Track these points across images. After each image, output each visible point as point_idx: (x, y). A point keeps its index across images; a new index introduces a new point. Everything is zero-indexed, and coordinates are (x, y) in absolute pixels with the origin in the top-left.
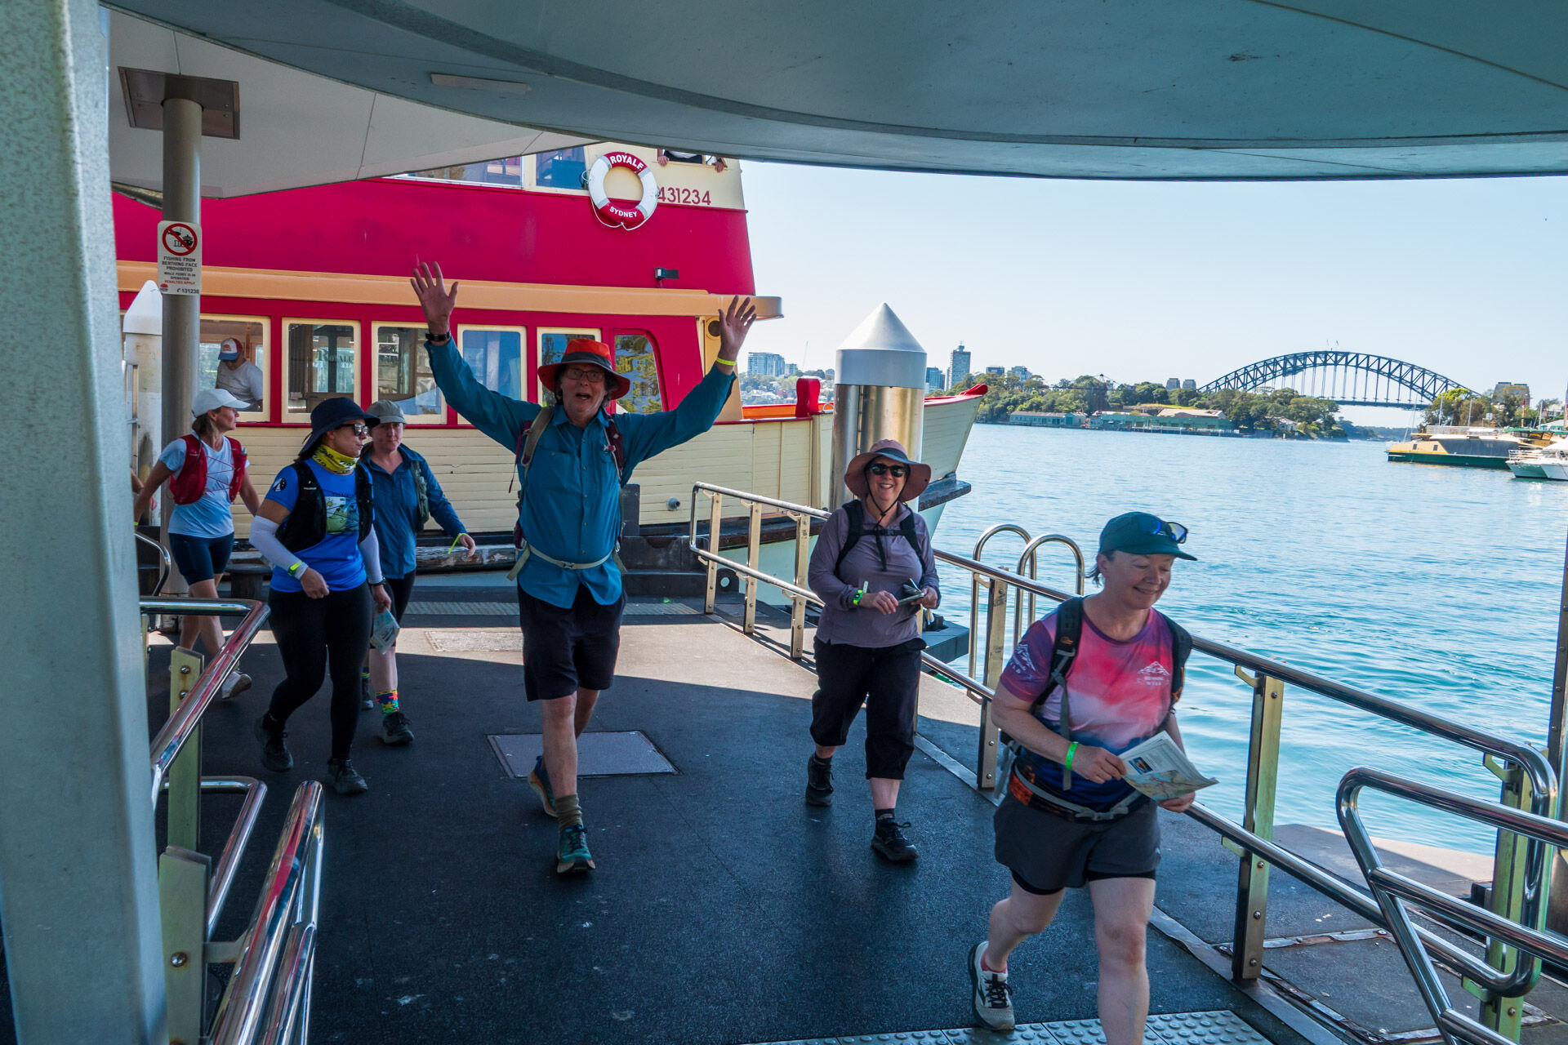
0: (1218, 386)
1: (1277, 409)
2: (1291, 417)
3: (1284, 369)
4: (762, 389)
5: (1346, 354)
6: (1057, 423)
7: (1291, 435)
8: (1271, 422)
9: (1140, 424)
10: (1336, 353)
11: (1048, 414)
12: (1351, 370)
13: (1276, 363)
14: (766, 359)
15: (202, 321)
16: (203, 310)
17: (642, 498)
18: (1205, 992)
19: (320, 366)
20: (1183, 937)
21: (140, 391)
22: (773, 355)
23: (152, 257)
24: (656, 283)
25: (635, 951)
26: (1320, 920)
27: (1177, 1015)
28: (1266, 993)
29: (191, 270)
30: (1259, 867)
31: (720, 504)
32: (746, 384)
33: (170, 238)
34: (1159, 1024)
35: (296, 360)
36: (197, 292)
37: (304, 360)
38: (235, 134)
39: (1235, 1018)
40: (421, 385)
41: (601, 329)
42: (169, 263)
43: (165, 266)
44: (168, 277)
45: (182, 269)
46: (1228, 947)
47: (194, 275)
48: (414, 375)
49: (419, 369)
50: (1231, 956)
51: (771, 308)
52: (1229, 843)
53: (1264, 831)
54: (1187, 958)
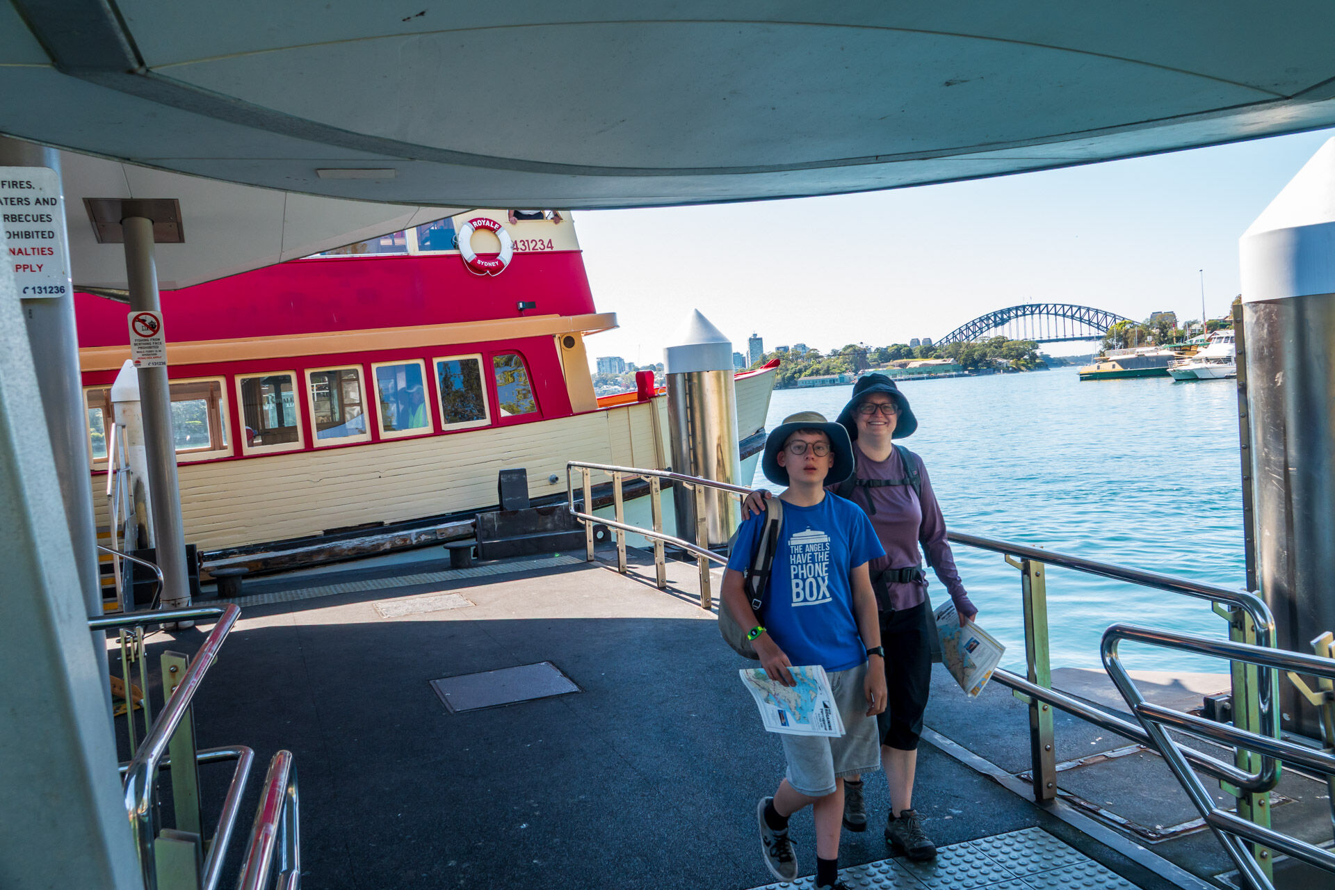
0: (948, 340)
1: (994, 352)
2: (1005, 357)
3: (995, 322)
4: (610, 384)
5: (1038, 306)
6: (826, 383)
7: (1007, 370)
8: (991, 362)
10: (1032, 306)
11: (826, 377)
12: (1044, 317)
13: (988, 318)
14: (610, 361)
15: (170, 385)
16: (171, 378)
17: (529, 478)
18: (1017, 814)
19: (270, 408)
20: (991, 772)
21: (129, 446)
22: (615, 358)
23: (125, 341)
24: (520, 313)
25: (564, 842)
26: (1094, 743)
27: (998, 836)
28: (1062, 807)
29: (158, 347)
30: (1044, 710)
31: (589, 476)
32: (598, 382)
33: (139, 325)
34: (985, 845)
35: (250, 405)
36: (164, 363)
37: (256, 405)
38: (181, 239)
39: (1043, 833)
40: (350, 413)
41: (482, 353)
42: (140, 344)
43: (137, 347)
44: (140, 355)
45: (150, 347)
46: (1028, 775)
47: (160, 351)
48: (342, 406)
49: (346, 401)
50: (1030, 782)
51: (609, 322)
52: (1018, 694)
53: (1044, 680)
54: (998, 788)
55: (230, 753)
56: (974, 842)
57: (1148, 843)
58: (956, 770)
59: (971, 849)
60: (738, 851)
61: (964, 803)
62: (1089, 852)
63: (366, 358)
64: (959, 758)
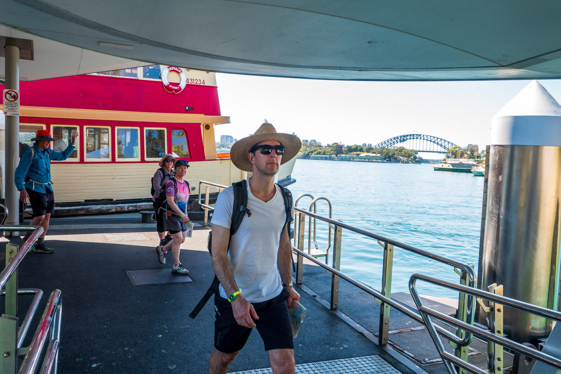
0: (379, 146)
1: (398, 154)
2: (403, 156)
3: (400, 140)
4: (225, 148)
5: (420, 135)
6: (326, 159)
7: (403, 162)
8: (396, 158)
9: (354, 159)
10: (417, 135)
11: (323, 156)
12: (422, 140)
13: (398, 138)
14: (227, 137)
15: (20, 125)
16: (21, 122)
18: (370, 349)
20: (363, 331)
22: (229, 136)
24: (186, 112)
25: (177, 344)
26: (408, 324)
27: (361, 357)
28: (389, 348)
29: (16, 107)
30: (387, 307)
31: (209, 188)
32: (220, 146)
33: (8, 96)
34: (355, 361)
36: (18, 115)
38: (32, 59)
39: (379, 358)
40: (102, 147)
41: (167, 128)
42: (7, 104)
43: (6, 105)
44: (7, 109)
45: (12, 107)
46: (378, 334)
47: (17, 109)
48: (100, 144)
49: (102, 142)
50: (378, 337)
51: (226, 120)
52: (377, 299)
53: (388, 295)
54: (364, 338)
55: (32, 291)
56: (350, 359)
57: (421, 365)
58: (348, 329)
59: (349, 361)
60: (251, 354)
61: (349, 343)
62: (397, 367)
63: (113, 124)
64: (351, 325)
